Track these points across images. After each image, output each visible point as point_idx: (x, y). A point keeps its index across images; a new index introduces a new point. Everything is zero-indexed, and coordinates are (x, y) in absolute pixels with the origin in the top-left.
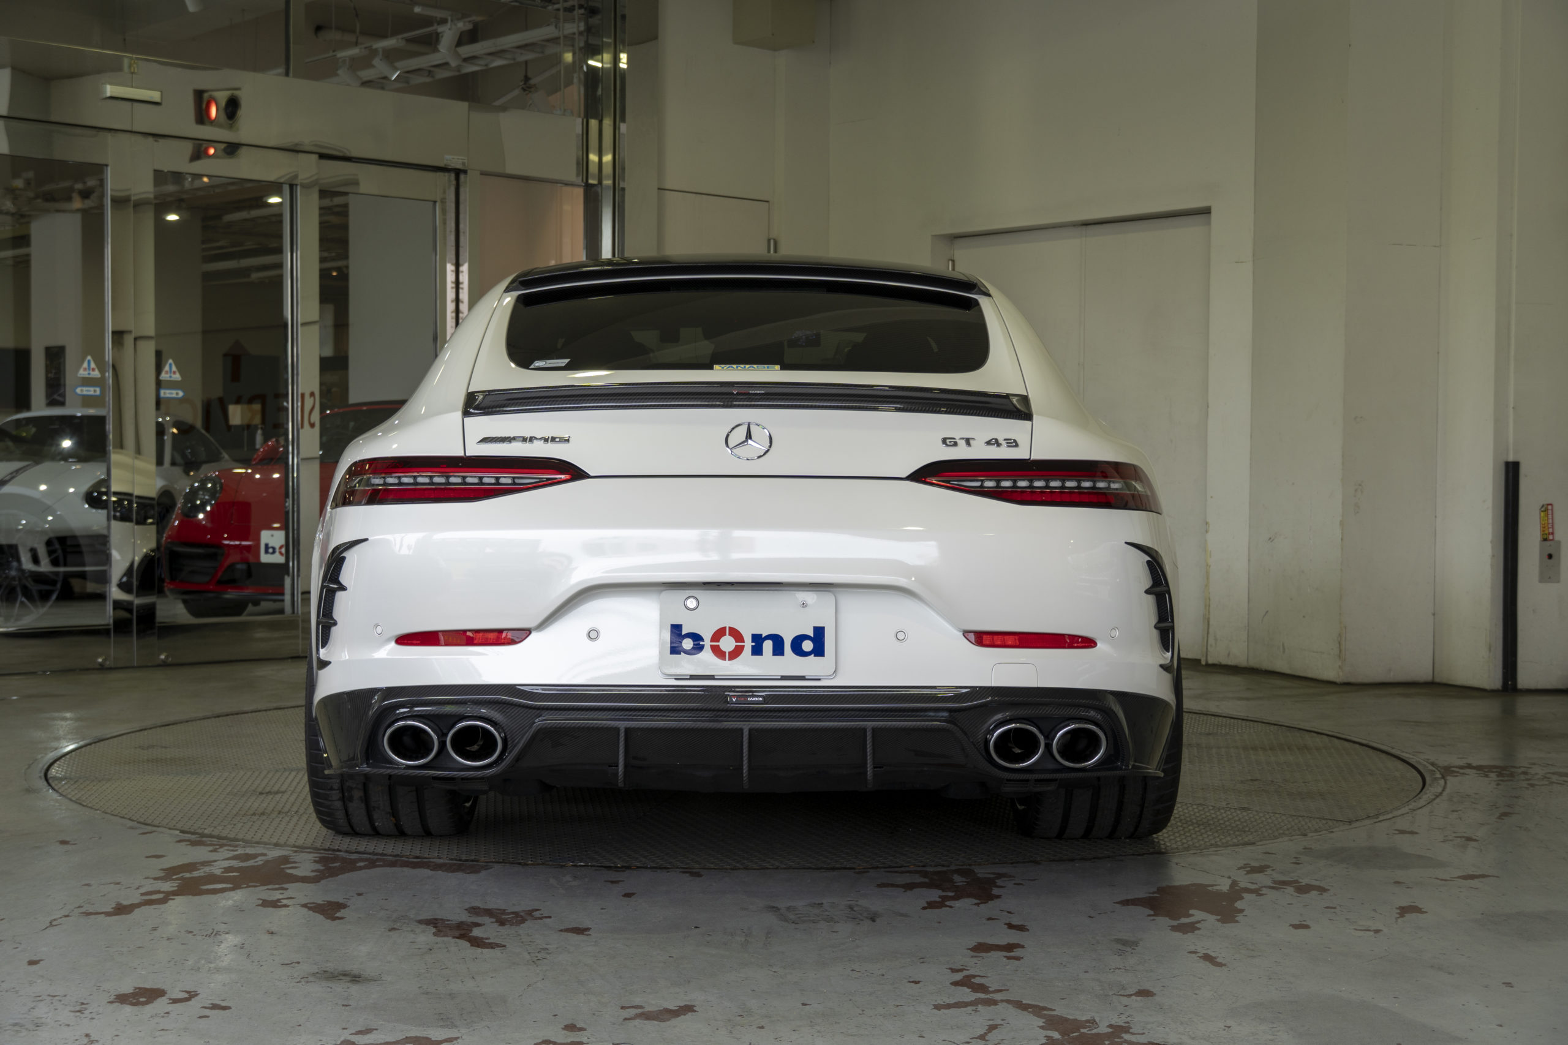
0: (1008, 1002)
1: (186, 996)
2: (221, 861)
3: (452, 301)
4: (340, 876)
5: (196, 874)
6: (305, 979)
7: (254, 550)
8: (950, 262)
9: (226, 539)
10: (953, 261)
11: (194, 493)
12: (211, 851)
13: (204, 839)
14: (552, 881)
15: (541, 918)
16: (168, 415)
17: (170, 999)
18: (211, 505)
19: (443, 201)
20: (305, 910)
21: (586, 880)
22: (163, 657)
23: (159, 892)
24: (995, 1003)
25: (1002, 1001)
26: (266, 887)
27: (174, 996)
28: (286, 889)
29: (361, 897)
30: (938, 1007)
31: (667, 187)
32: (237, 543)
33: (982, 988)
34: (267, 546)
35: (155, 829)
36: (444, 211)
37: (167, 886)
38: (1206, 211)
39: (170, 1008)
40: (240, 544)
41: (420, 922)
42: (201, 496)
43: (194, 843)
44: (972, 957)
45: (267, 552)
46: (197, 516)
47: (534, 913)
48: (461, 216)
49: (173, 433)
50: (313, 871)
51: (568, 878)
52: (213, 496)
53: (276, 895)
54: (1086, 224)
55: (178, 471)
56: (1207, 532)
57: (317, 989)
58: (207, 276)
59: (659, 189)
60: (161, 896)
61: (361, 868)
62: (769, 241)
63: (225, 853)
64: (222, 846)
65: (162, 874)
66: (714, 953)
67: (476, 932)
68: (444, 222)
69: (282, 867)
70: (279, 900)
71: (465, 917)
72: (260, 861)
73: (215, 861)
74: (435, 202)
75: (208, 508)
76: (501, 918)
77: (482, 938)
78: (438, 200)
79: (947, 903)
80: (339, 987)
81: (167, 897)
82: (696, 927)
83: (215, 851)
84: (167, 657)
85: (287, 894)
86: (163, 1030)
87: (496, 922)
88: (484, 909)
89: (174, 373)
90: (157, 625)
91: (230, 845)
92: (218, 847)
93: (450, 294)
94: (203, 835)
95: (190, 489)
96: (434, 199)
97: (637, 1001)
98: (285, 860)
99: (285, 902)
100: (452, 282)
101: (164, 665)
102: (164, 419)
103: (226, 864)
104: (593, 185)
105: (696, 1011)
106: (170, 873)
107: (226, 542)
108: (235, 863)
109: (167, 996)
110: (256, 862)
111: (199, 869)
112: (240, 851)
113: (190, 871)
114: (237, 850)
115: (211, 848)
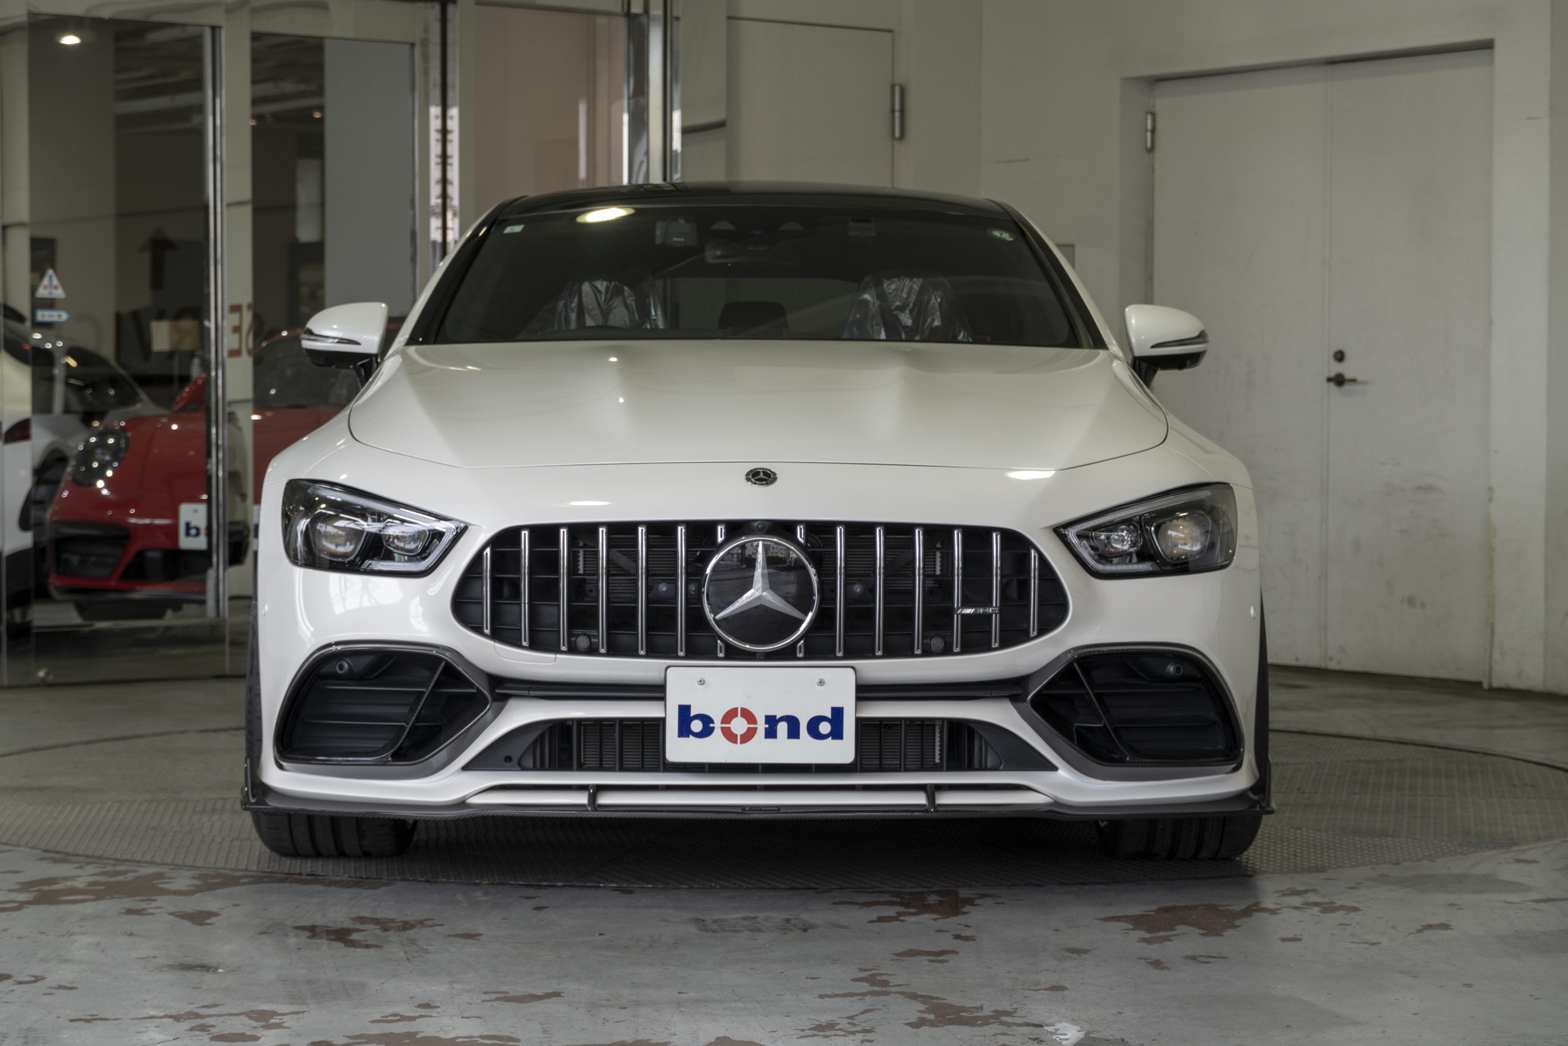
0: (902, 993)
1: (33, 979)
2: (84, 877)
3: (437, 183)
4: (218, 891)
5: (55, 887)
6: (160, 969)
7: (172, 532)
8: (1149, 118)
9: (133, 516)
10: (1153, 115)
11: (88, 454)
12: (77, 868)
13: (70, 858)
14: (460, 897)
15: (431, 926)
16: (60, 338)
17: (16, 981)
18: (114, 469)
19: (425, 43)
20: (172, 918)
21: (499, 895)
22: (41, 674)
23: (13, 902)
24: (887, 993)
25: (895, 993)
26: (132, 899)
27: (20, 979)
28: (155, 900)
29: (238, 908)
30: (821, 997)
31: (743, 14)
32: (147, 521)
33: (885, 983)
34: (188, 526)
35: (14, 848)
36: (426, 58)
37: (22, 897)
38: (1487, 45)
39: (15, 987)
40: (151, 524)
41: (297, 928)
42: (99, 457)
43: (56, 861)
44: (893, 960)
45: (188, 534)
46: (95, 484)
47: (425, 923)
48: (450, 64)
49: (67, 365)
50: (189, 886)
51: (479, 894)
52: (115, 457)
53: (144, 905)
54: (1332, 62)
55: (73, 421)
56: (1490, 500)
57: (169, 976)
58: (124, 121)
59: (729, 18)
60: (15, 905)
61: (244, 884)
62: (893, 87)
63: (90, 869)
64: (88, 863)
65: (17, 887)
66: (608, 954)
67: (355, 936)
68: (426, 73)
69: (155, 882)
70: (144, 909)
71: (348, 924)
72: (130, 876)
73: (79, 876)
74: (413, 45)
75: (109, 473)
76: (384, 925)
77: (360, 941)
78: (417, 42)
79: (901, 918)
80: (192, 976)
81: (21, 905)
82: (600, 934)
83: (81, 867)
84: (47, 674)
85: (154, 904)
86: (6, 1002)
87: (381, 928)
88: (371, 918)
89: (56, 287)
90: (34, 631)
91: (98, 863)
92: (84, 864)
93: (435, 173)
94: (68, 854)
95: (84, 446)
96: (411, 40)
97: (504, 989)
98: (160, 876)
99: (150, 911)
100: (437, 156)
101: (45, 684)
102: (54, 344)
103: (92, 879)
104: (637, 16)
105: (562, 996)
106: (26, 886)
107: (133, 520)
108: (102, 879)
109: (13, 979)
110: (125, 878)
111: (60, 883)
112: (109, 868)
113: (50, 885)
114: (105, 868)
115: (76, 865)
